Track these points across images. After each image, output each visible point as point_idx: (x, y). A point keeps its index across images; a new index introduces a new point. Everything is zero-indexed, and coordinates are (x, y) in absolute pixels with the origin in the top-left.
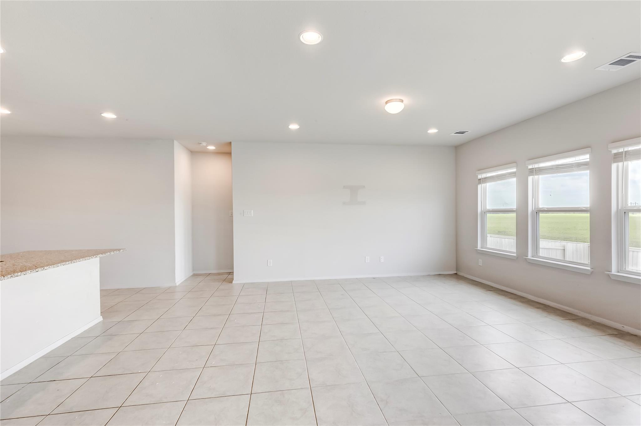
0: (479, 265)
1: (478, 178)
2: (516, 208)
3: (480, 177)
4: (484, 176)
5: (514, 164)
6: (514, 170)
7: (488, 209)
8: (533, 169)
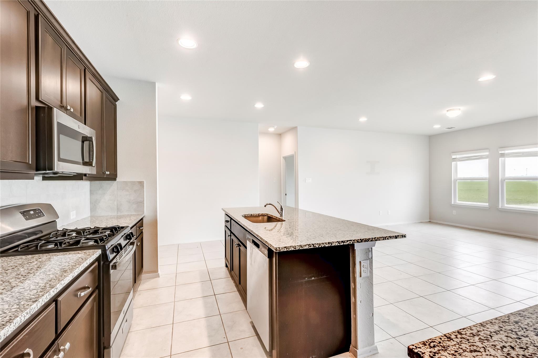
0: (454, 214)
1: (453, 158)
2: (489, 178)
3: (454, 157)
4: (458, 156)
5: (488, 150)
6: (487, 153)
7: (458, 178)
8: (504, 153)
